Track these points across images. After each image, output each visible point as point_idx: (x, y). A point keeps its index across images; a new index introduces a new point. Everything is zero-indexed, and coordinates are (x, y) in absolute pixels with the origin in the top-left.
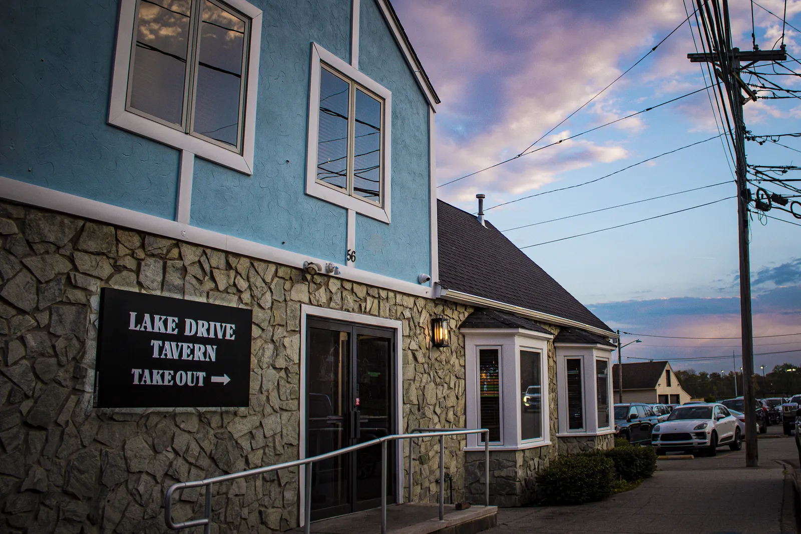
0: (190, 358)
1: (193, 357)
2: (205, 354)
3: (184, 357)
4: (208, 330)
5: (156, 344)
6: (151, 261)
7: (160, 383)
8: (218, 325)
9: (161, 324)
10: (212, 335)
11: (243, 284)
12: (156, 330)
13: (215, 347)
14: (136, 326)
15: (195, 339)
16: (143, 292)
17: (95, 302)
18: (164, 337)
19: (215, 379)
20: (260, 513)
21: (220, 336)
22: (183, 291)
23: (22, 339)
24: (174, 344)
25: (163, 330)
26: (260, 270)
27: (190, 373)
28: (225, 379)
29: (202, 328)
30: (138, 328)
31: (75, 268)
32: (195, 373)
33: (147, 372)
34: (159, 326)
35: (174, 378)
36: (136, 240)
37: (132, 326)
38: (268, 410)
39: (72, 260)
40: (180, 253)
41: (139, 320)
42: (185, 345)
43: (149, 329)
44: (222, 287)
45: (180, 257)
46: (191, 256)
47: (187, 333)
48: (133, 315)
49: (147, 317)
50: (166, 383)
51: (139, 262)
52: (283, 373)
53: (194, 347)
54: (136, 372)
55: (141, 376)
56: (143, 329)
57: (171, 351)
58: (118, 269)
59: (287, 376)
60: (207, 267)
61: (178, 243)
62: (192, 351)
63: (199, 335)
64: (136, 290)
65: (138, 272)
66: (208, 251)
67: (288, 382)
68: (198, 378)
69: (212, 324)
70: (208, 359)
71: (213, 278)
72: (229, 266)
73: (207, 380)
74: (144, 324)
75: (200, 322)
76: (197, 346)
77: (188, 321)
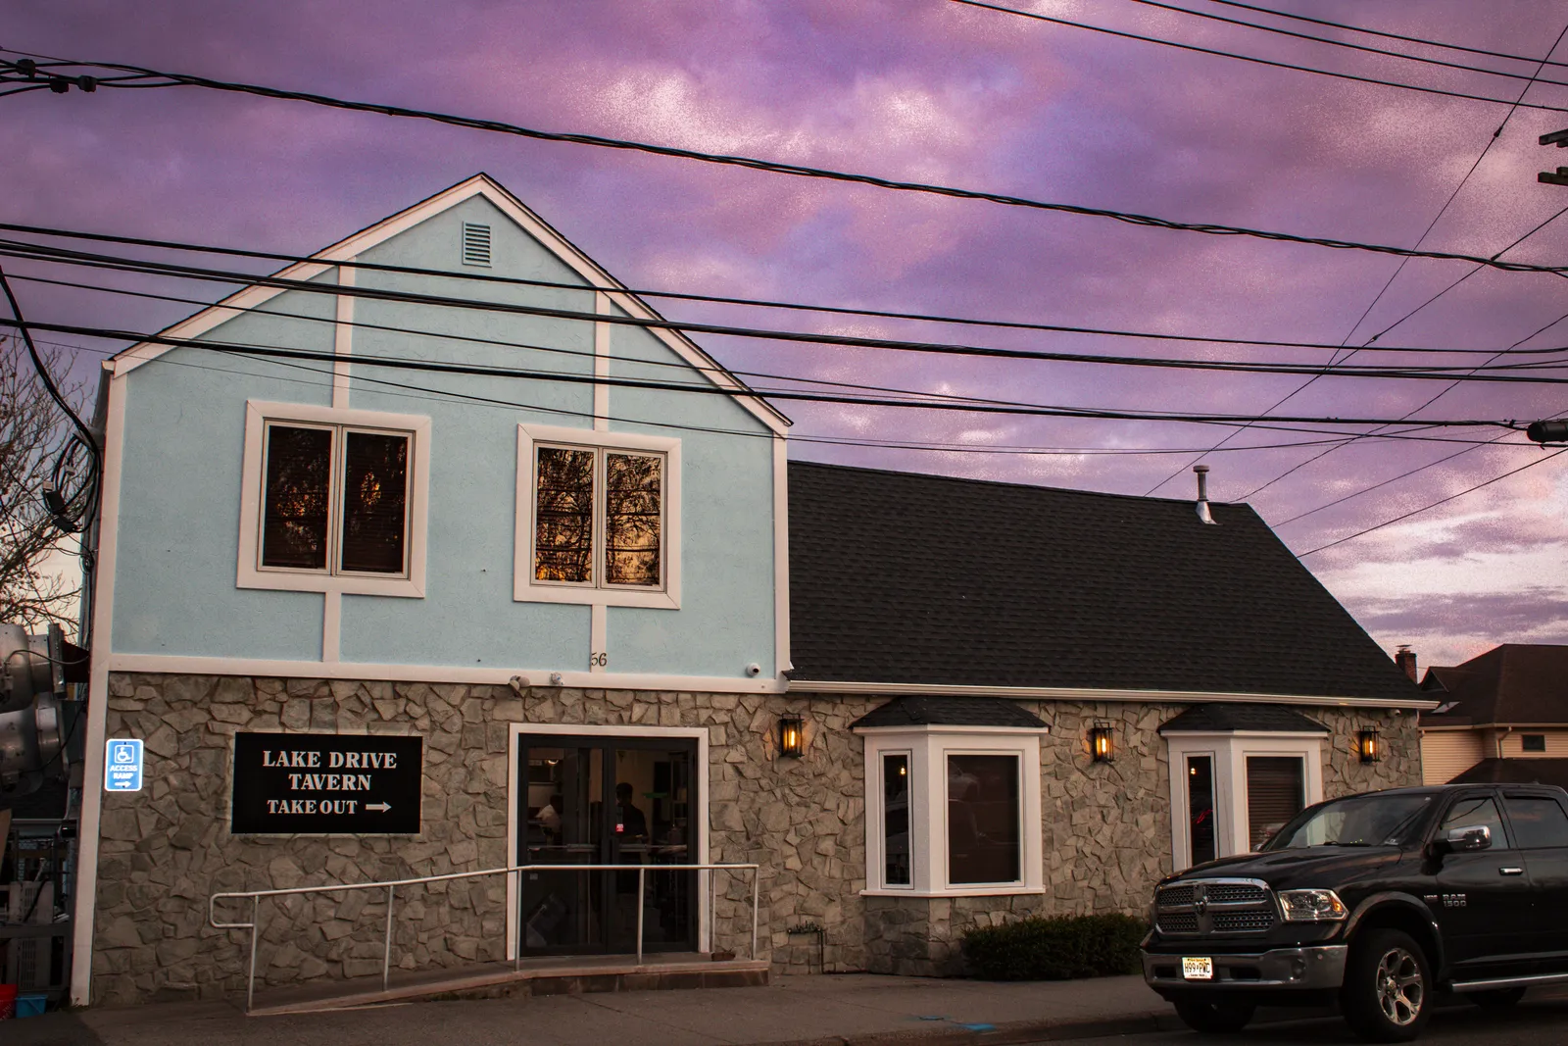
0: (337, 788)
1: (341, 787)
2: (356, 784)
3: (330, 787)
4: (360, 762)
5: (295, 777)
6: (295, 702)
7: (301, 811)
8: (373, 755)
9: (300, 759)
10: (365, 765)
11: (416, 710)
12: (294, 764)
13: (369, 776)
14: (271, 762)
15: (343, 770)
16: (288, 731)
17: (232, 744)
18: (304, 771)
19: (369, 807)
20: (445, 939)
21: (376, 765)
22: (335, 725)
23: (166, 780)
24: (316, 776)
25: (302, 764)
26: (442, 694)
27: (337, 803)
28: (385, 807)
29: (352, 760)
30: (273, 765)
31: (214, 718)
32: (344, 802)
33: (284, 803)
34: (297, 760)
35: (317, 807)
36: (278, 686)
37: (267, 763)
38: (458, 836)
39: (209, 712)
40: (331, 690)
41: (274, 757)
42: (330, 777)
43: (286, 764)
44: (387, 716)
45: (331, 694)
46: (342, 692)
47: (333, 765)
48: (267, 754)
49: (283, 754)
50: (308, 811)
51: (282, 704)
52: (482, 798)
53: (342, 778)
54: (273, 803)
55: (277, 807)
56: (278, 765)
57: (313, 782)
58: (258, 713)
59: (489, 801)
60: (367, 699)
61: (327, 681)
62: (340, 782)
63: (349, 765)
64: (279, 731)
65: (280, 713)
66: (367, 684)
67: (491, 808)
68: (347, 807)
69: (365, 755)
70: (360, 789)
71: (375, 709)
72: (397, 695)
73: (359, 808)
74: (280, 761)
75: (349, 755)
76: (345, 777)
77: (333, 755)
